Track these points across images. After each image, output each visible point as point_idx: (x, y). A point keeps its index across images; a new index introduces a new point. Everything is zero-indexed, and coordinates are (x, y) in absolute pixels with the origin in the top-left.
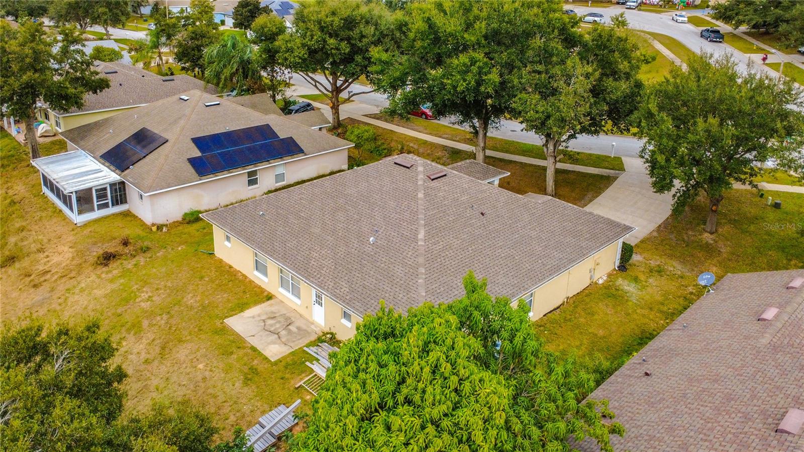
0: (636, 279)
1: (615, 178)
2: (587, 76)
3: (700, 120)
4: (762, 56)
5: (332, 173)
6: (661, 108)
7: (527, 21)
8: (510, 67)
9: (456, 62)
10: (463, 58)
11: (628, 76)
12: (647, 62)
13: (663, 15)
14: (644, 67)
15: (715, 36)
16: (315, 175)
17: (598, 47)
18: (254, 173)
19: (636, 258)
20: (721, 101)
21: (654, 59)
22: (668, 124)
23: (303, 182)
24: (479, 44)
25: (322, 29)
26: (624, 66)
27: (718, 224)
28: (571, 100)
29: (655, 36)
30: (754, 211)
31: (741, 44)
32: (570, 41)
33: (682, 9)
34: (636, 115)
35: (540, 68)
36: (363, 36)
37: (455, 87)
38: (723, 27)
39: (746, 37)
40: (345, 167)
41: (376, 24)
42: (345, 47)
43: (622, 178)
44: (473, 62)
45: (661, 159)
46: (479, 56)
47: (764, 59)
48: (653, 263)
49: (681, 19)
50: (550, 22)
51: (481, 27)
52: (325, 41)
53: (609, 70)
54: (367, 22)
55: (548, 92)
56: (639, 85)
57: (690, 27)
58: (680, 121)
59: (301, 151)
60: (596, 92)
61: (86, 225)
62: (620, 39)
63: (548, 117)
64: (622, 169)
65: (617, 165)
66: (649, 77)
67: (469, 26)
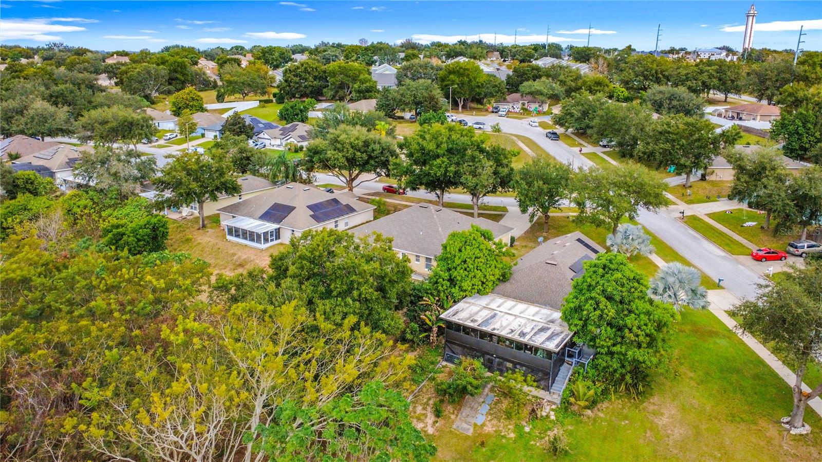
0: (517, 249)
1: (505, 215)
2: (491, 167)
3: (535, 182)
4: (579, 149)
5: (367, 222)
6: (521, 179)
7: (463, 144)
8: (458, 164)
9: (435, 163)
10: (439, 161)
11: (507, 166)
12: (515, 156)
13: (523, 121)
14: (514, 159)
15: (554, 136)
16: (360, 223)
17: (494, 153)
18: (336, 222)
19: (515, 243)
20: (544, 175)
21: (519, 153)
22: (524, 186)
23: (356, 226)
24: (444, 155)
25: (352, 147)
26: (505, 161)
27: (549, 229)
28: (486, 177)
29: (519, 137)
30: (564, 224)
31: (569, 141)
32: (482, 151)
33: (535, 116)
34: (512, 182)
35: (471, 164)
36: (373, 150)
37: (435, 174)
38: (559, 130)
39: (573, 136)
40: (372, 219)
41: (379, 143)
42: (365, 156)
43: (508, 215)
44: (443, 162)
45: (522, 198)
46: (445, 159)
47: (581, 151)
48: (523, 244)
49: (534, 124)
50: (472, 142)
51: (444, 146)
52: (354, 154)
53: (499, 163)
54: (375, 143)
55: (474, 174)
56: (512, 169)
57: (540, 129)
58: (530, 184)
59: (355, 211)
60: (495, 173)
61: (267, 249)
62: (503, 149)
63: (477, 185)
64: (507, 211)
65: (504, 209)
66: (517, 165)
67: (438, 146)
